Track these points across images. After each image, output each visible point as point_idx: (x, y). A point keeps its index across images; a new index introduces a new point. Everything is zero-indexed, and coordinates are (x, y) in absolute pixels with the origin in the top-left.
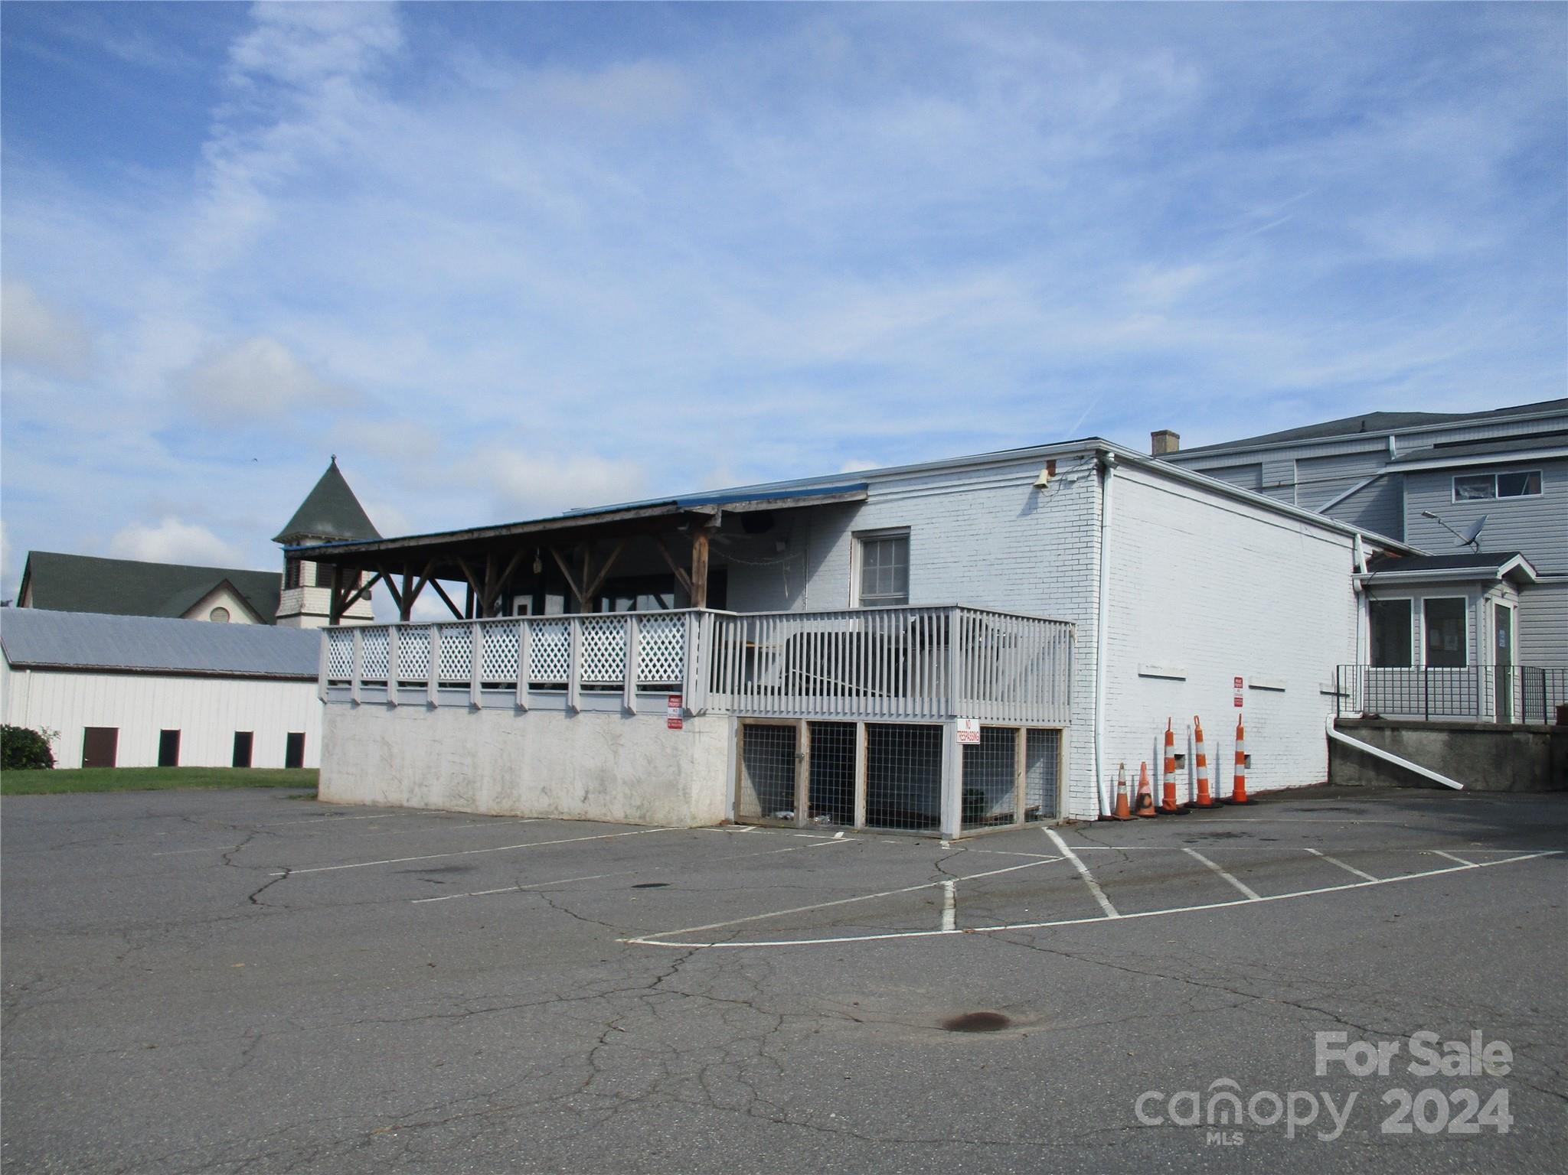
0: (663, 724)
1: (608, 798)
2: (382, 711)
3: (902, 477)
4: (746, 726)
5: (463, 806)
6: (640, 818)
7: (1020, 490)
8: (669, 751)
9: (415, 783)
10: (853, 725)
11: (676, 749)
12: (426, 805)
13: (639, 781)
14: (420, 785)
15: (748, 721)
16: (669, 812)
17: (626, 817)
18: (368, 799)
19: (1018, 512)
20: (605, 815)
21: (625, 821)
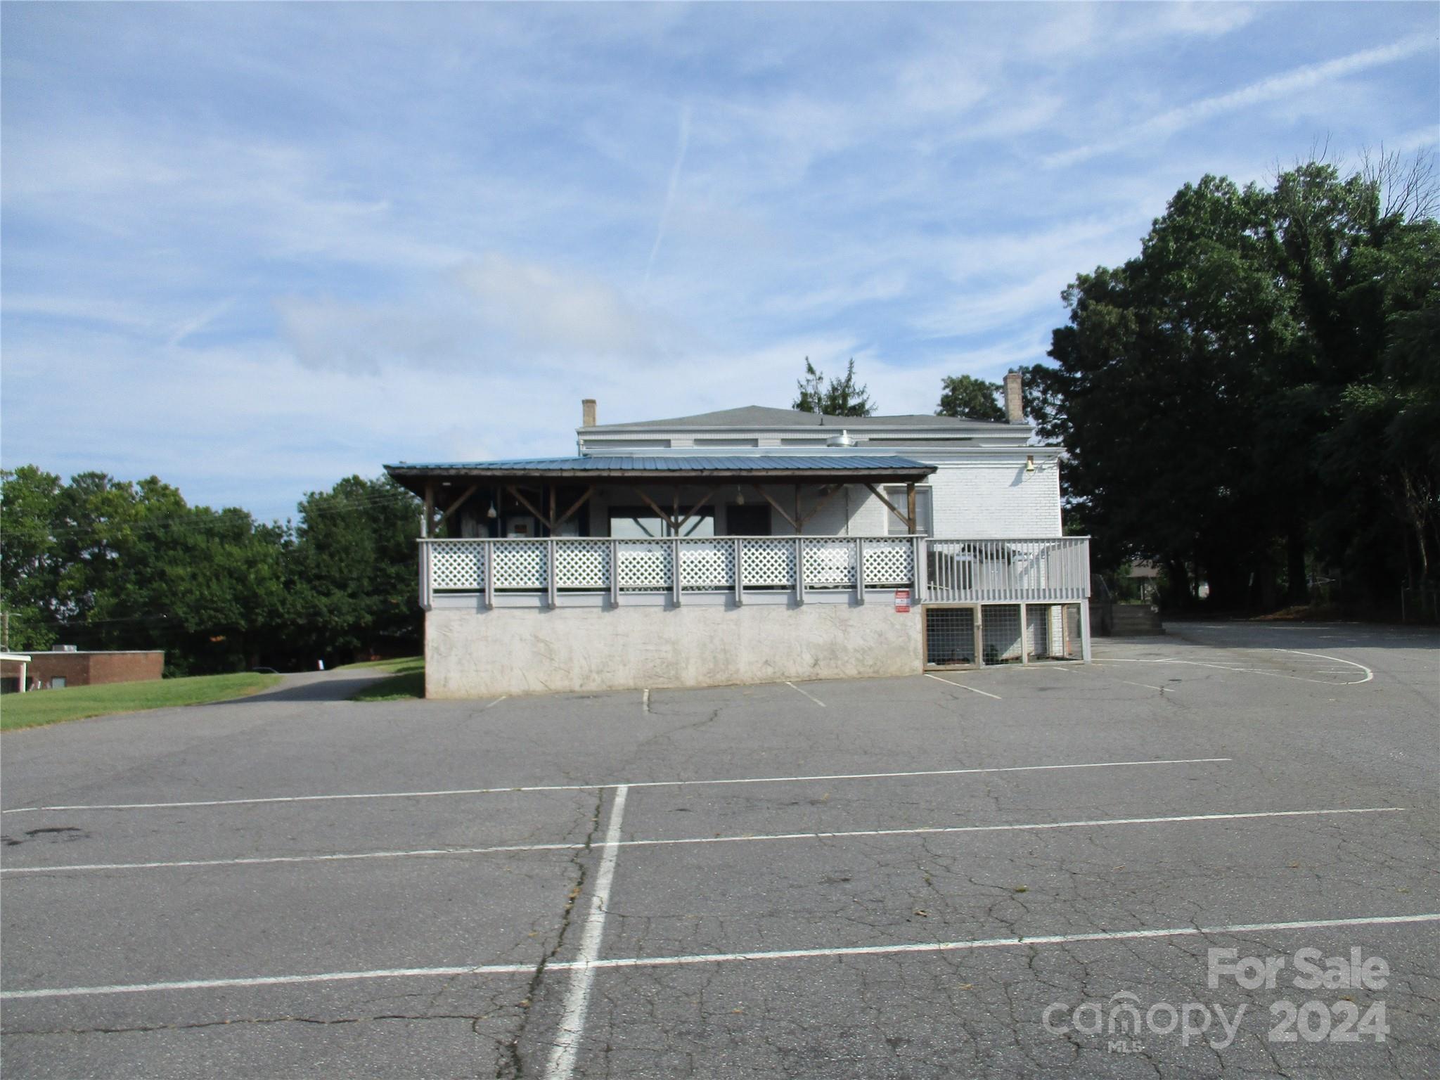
0: (891, 610)
1: (839, 662)
2: (535, 614)
4: (928, 610)
5: (663, 683)
6: (874, 672)
7: (1010, 470)
8: (898, 627)
9: (591, 671)
10: (1018, 606)
11: (906, 626)
12: (610, 687)
13: (870, 649)
14: (599, 672)
15: (931, 607)
16: (901, 666)
17: (859, 673)
18: (516, 687)
19: (1010, 482)
20: (837, 674)
21: (858, 676)
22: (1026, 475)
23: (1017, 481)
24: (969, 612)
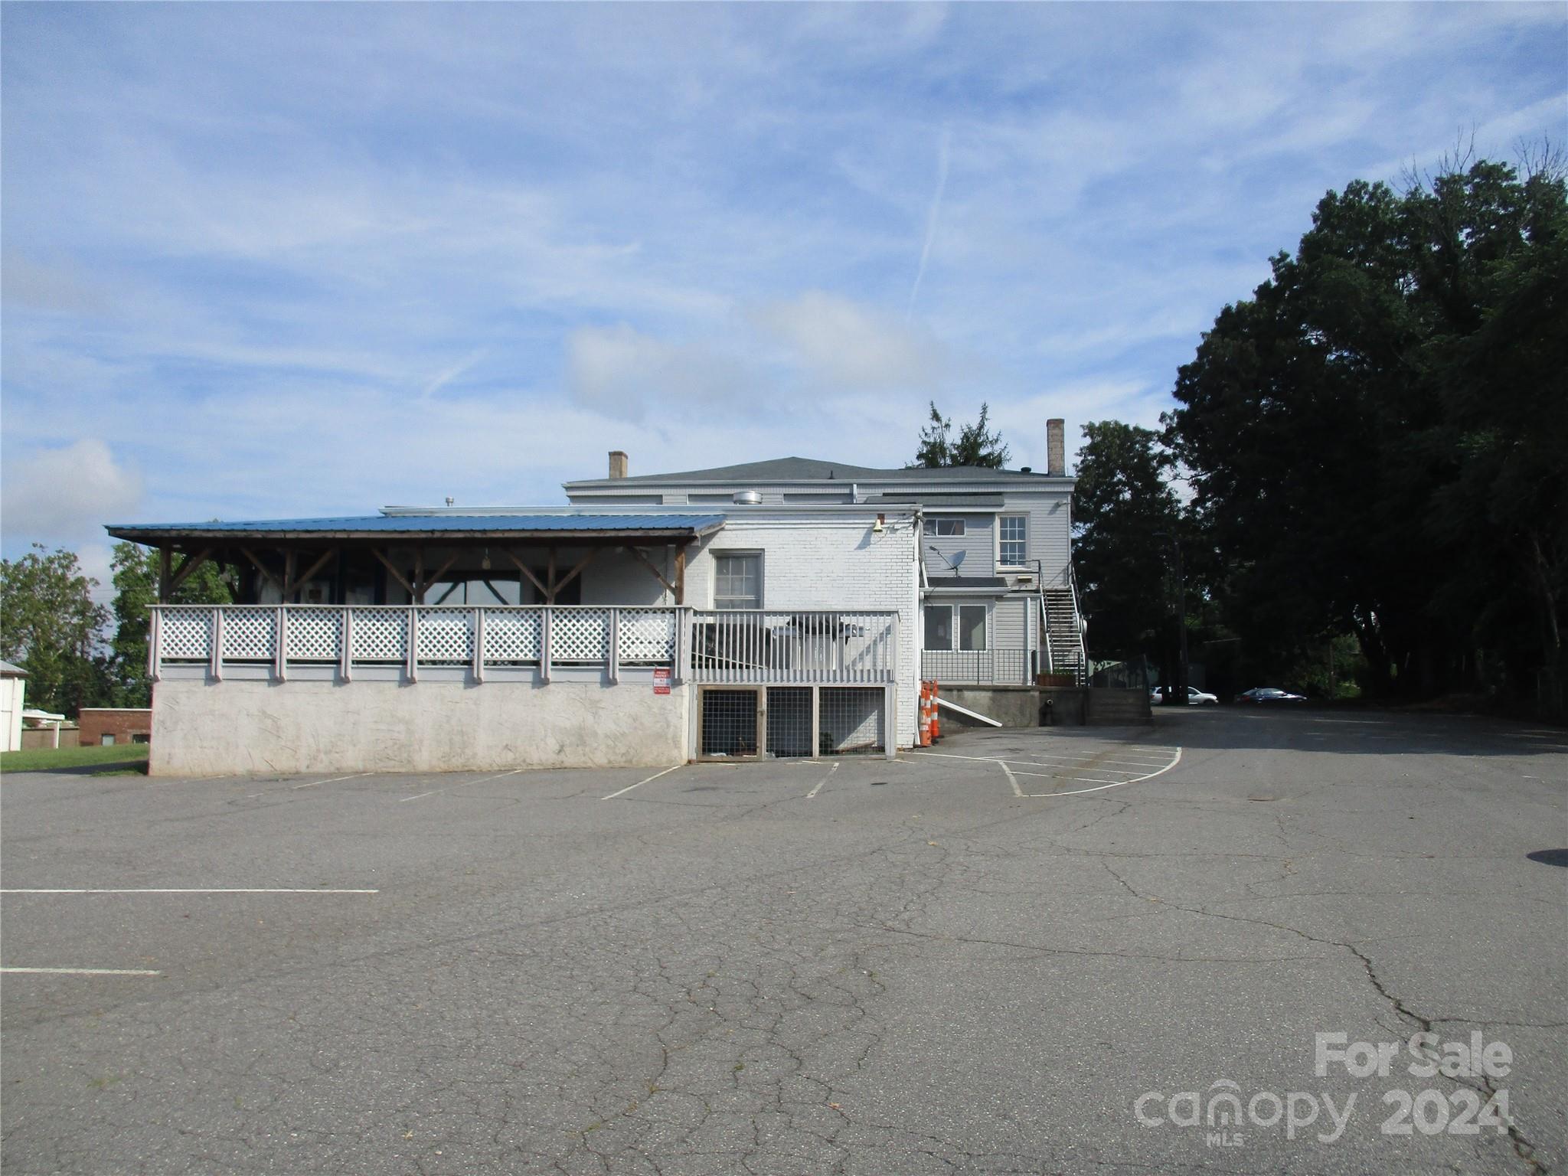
0: (650, 691)
1: (587, 749)
2: (263, 688)
3: (762, 513)
4: (705, 692)
5: (394, 767)
6: (625, 762)
7: (856, 531)
8: (655, 710)
9: (318, 751)
10: (811, 689)
11: (664, 709)
12: (338, 769)
13: (623, 734)
14: (326, 753)
15: (708, 688)
16: (658, 756)
17: (610, 762)
18: (240, 767)
19: (855, 547)
20: (585, 762)
21: (608, 766)
22: (875, 537)
23: (865, 544)
24: (751, 695)
